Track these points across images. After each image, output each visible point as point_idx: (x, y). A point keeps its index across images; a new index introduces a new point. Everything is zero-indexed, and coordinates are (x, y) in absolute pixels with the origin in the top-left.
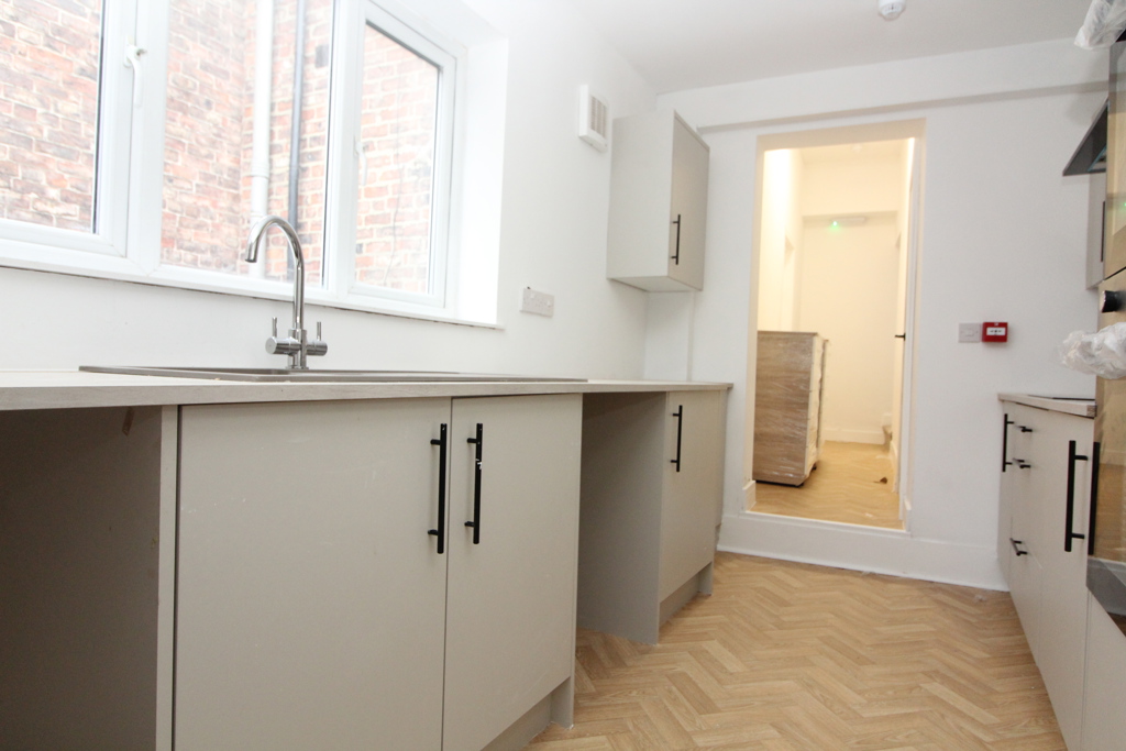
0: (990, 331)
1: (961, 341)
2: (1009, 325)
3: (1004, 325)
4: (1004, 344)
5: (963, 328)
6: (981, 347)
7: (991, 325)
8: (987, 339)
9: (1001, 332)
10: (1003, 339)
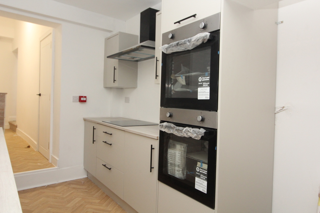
0: (82, 99)
1: (73, 102)
2: (87, 97)
3: (85, 97)
4: (85, 103)
5: (74, 97)
6: (79, 103)
7: (82, 97)
8: (81, 101)
9: (85, 99)
10: (85, 101)
